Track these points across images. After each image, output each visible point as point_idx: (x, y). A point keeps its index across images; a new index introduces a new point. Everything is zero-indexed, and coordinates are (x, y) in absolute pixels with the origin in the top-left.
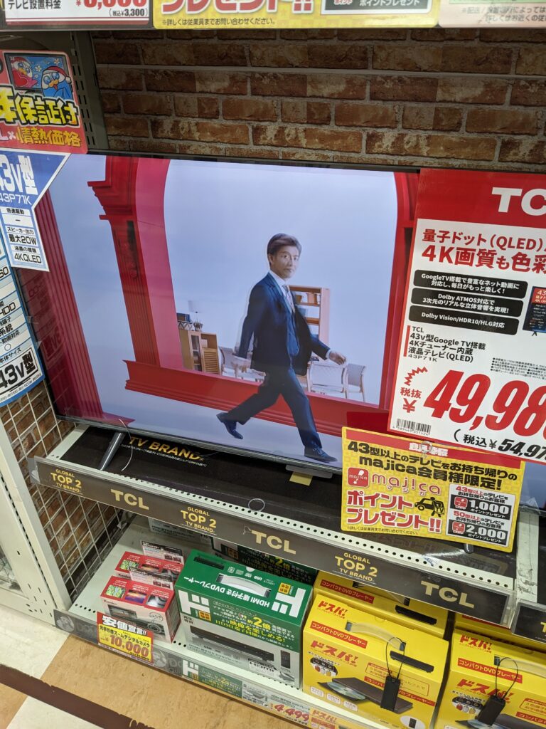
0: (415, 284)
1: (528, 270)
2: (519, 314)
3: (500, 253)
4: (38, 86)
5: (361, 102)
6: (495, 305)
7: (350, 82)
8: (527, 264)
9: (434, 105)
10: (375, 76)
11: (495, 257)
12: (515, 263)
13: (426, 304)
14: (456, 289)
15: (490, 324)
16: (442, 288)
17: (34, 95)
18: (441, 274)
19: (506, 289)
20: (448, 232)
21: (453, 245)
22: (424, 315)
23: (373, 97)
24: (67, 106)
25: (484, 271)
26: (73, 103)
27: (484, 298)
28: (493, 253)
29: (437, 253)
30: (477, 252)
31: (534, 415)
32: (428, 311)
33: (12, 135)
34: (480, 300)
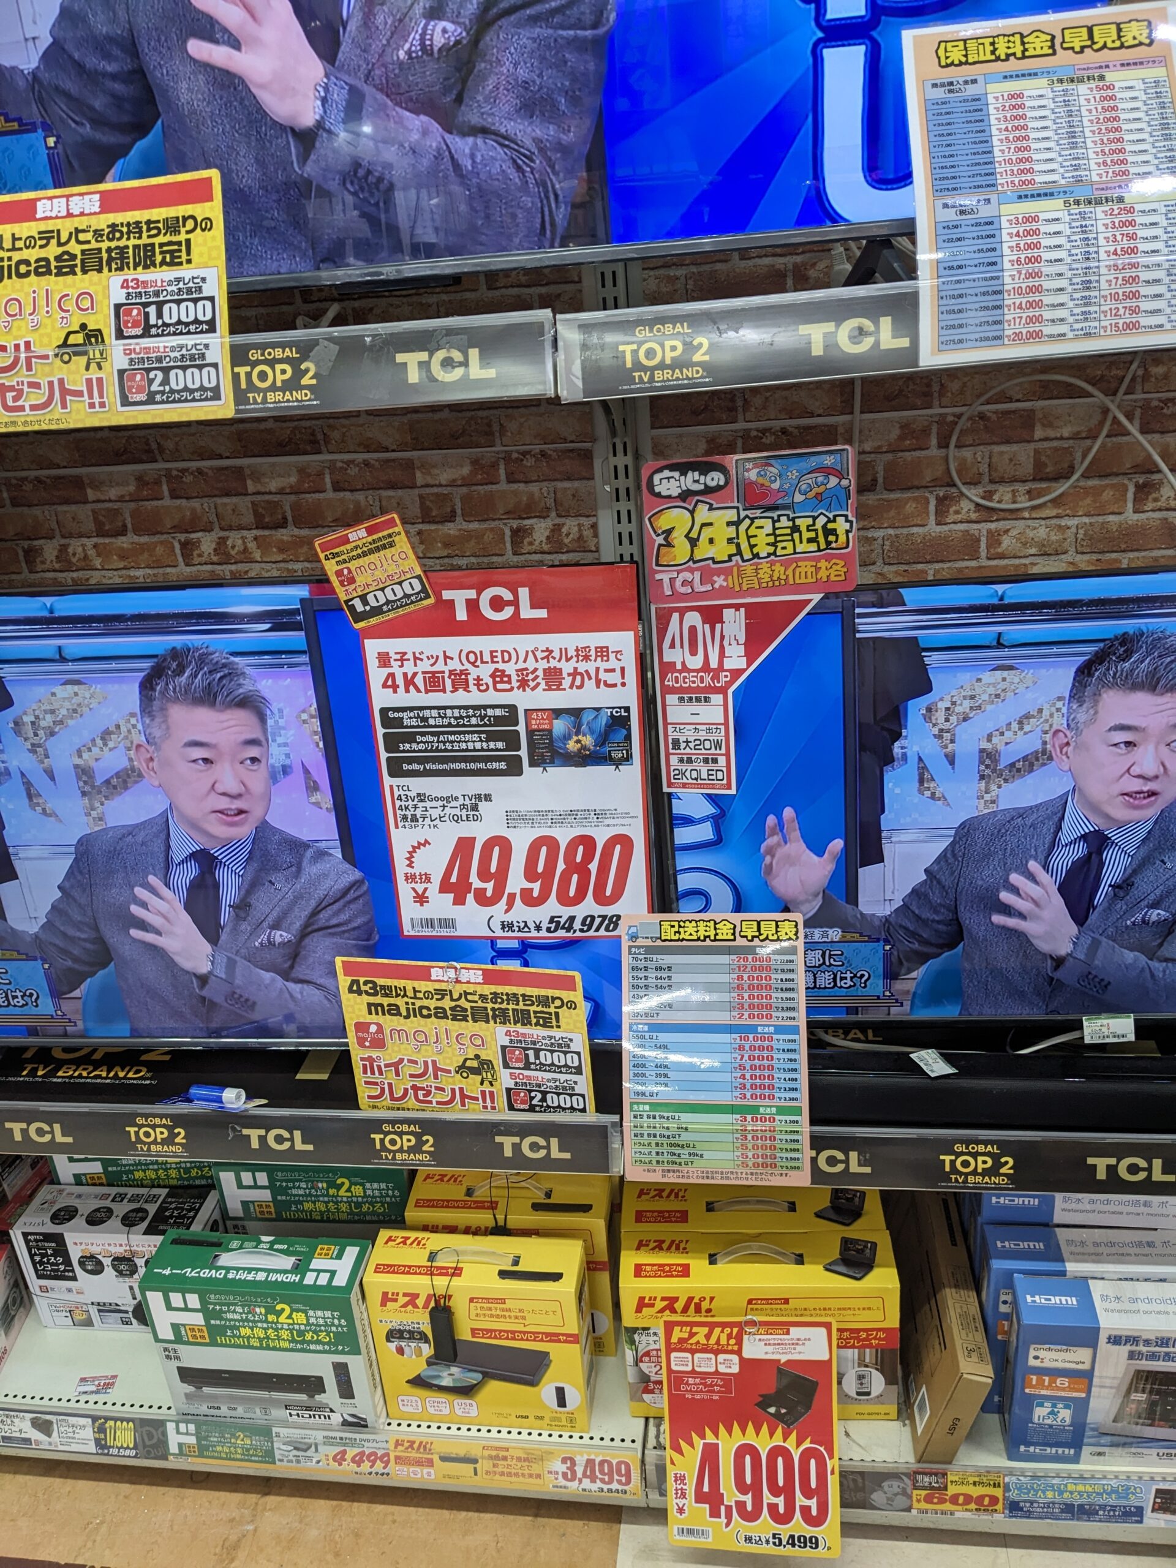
0: (384, 726)
1: (512, 689)
2: (519, 749)
3: (474, 672)
5: (321, 496)
6: (488, 741)
7: (302, 471)
8: (509, 682)
9: (417, 491)
10: (333, 462)
11: (470, 678)
12: (495, 683)
13: (404, 751)
15: (489, 766)
16: (418, 727)
18: (412, 709)
19: (496, 717)
20: (405, 654)
21: (416, 670)
22: (405, 767)
23: (337, 487)
25: (461, 698)
27: (473, 732)
28: (465, 672)
29: (400, 681)
30: (447, 675)
31: (575, 877)
32: (410, 760)
34: (468, 737)
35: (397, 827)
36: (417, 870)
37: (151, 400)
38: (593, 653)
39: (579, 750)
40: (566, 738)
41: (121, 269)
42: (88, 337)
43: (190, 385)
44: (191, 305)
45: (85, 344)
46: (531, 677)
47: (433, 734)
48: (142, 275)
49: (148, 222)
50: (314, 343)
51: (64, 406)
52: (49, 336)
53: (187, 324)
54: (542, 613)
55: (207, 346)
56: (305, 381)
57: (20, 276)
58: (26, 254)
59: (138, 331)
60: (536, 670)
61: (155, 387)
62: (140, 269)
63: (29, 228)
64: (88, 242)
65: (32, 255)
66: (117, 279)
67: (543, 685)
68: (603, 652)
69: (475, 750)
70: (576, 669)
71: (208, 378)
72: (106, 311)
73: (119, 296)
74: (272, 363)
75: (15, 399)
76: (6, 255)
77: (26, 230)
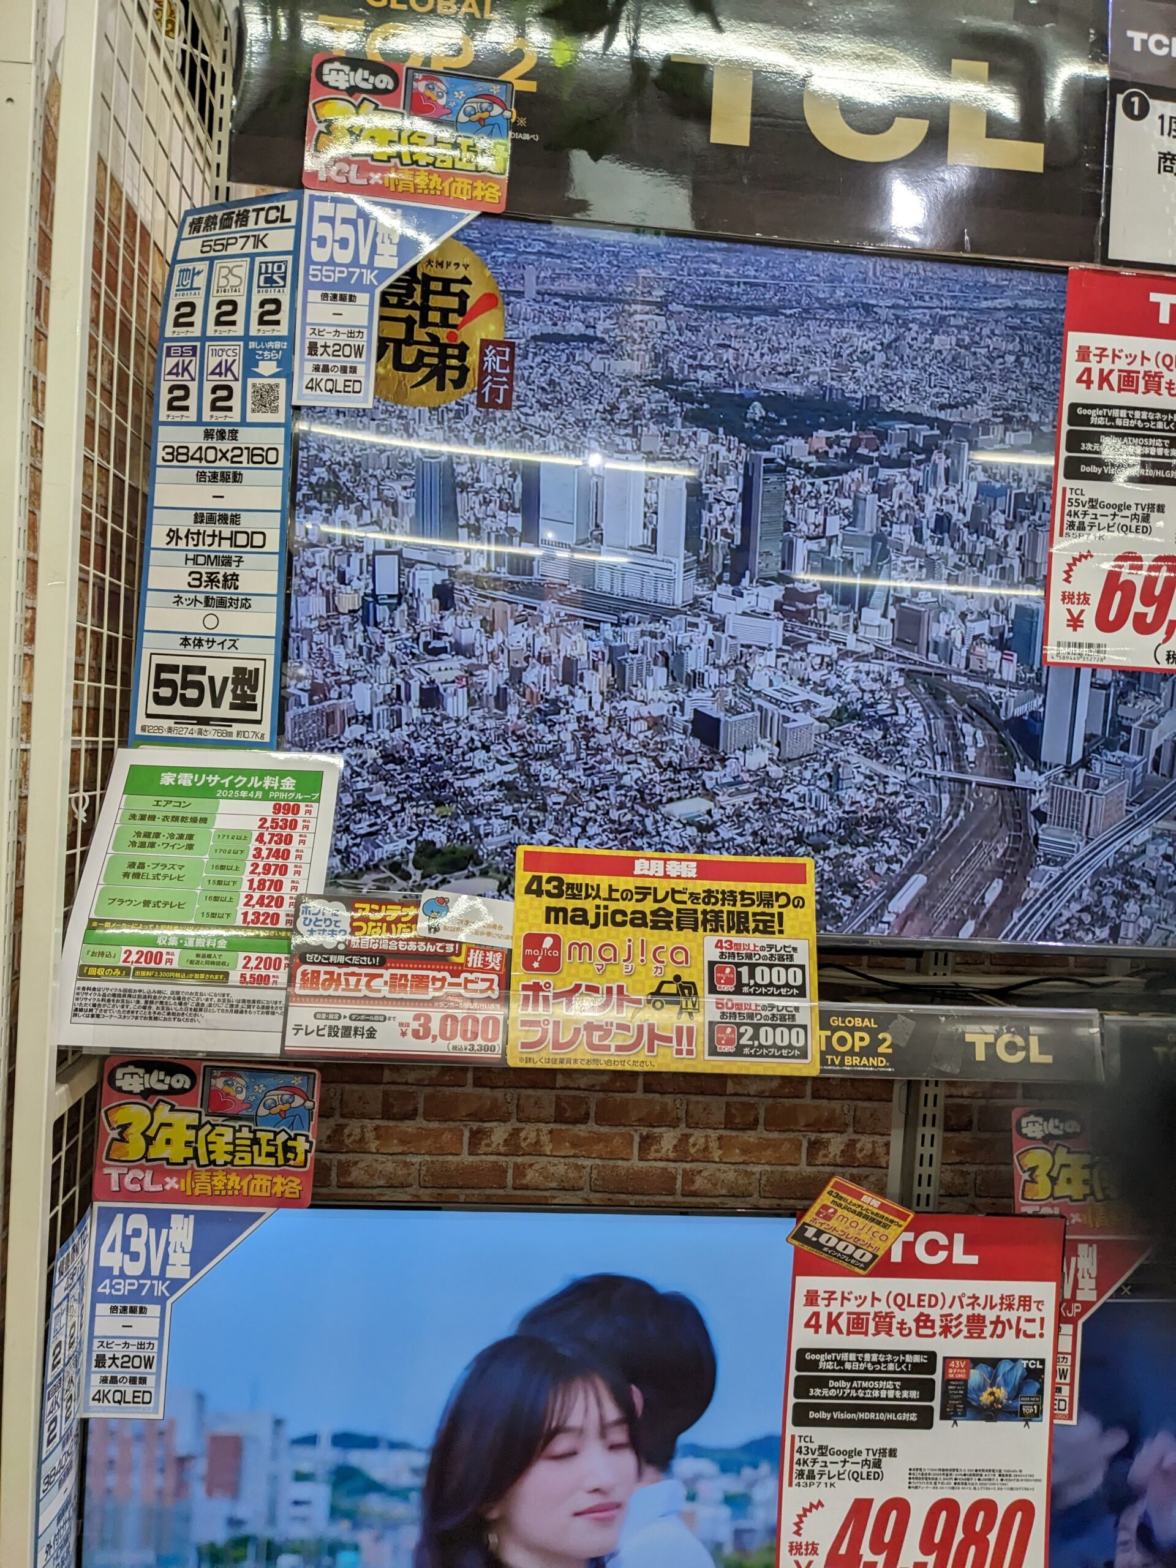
0: (798, 1369)
1: (934, 1335)
2: (932, 1399)
3: (899, 1315)
4: (251, 1113)
6: (901, 1389)
8: (932, 1327)
9: (725, 1099)
11: (895, 1321)
12: (918, 1327)
13: (814, 1397)
14: (852, 1371)
15: (899, 1417)
16: (834, 1371)
17: (237, 1124)
18: (829, 1351)
19: (914, 1364)
20: (833, 1293)
21: (841, 1310)
22: (812, 1415)
24: (295, 1139)
25: (883, 1342)
27: (888, 1379)
28: (890, 1315)
29: (823, 1321)
30: (871, 1317)
31: (973, 1549)
32: (817, 1408)
33: (171, 1183)
34: (882, 1384)
35: (790, 1485)
36: (803, 1540)
37: (739, 1052)
38: (1016, 1302)
39: (992, 1404)
40: (981, 1389)
41: (716, 930)
42: (682, 988)
43: (779, 1042)
44: (782, 970)
45: (677, 995)
46: (954, 1323)
47: (847, 1379)
48: (737, 938)
49: (743, 893)
50: (893, 1016)
51: (651, 1049)
52: (643, 983)
53: (778, 987)
54: (974, 1260)
55: (797, 1009)
56: (882, 1049)
57: (615, 924)
58: (622, 905)
59: (731, 988)
60: (960, 1316)
61: (743, 1041)
62: (733, 932)
63: (627, 882)
64: (685, 903)
65: (629, 906)
66: (711, 939)
67: (965, 1333)
68: (1026, 1302)
69: (887, 1399)
70: (998, 1317)
71: (796, 1038)
72: (700, 967)
73: (714, 955)
74: (852, 1030)
75: (601, 1038)
76: (602, 903)
77: (623, 883)
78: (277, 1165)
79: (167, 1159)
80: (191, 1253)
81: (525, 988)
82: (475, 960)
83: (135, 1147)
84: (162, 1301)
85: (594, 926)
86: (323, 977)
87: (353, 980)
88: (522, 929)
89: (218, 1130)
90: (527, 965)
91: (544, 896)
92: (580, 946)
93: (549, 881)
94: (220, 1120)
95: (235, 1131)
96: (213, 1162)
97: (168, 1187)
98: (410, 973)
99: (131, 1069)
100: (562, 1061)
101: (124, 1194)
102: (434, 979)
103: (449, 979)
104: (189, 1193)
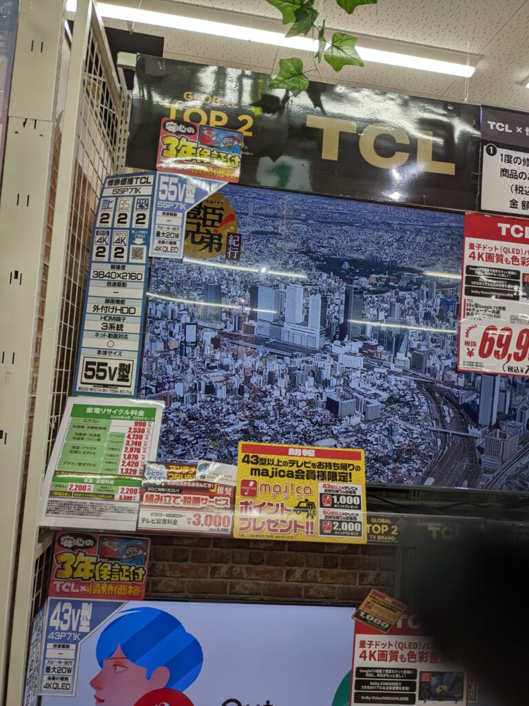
0: (357, 676)
1: (416, 661)
2: (415, 691)
3: (401, 652)
4: (120, 557)
6: (402, 686)
8: (415, 658)
11: (399, 655)
12: (409, 658)
13: (363, 690)
14: (380, 678)
15: (401, 699)
16: (372, 677)
17: (113, 562)
18: (370, 668)
19: (407, 675)
20: (372, 642)
21: (376, 649)
22: (363, 698)
24: (138, 569)
25: (393, 664)
26: (144, 568)
27: (396, 681)
28: (397, 652)
29: (368, 655)
30: (388, 653)
32: (365, 694)
33: (83, 589)
34: (393, 684)
37: (333, 533)
39: (441, 692)
40: (436, 686)
41: (323, 480)
42: (308, 505)
43: (350, 529)
44: (351, 498)
45: (306, 508)
46: (425, 656)
47: (378, 681)
48: (332, 483)
49: (334, 464)
50: (398, 518)
51: (295, 531)
52: (292, 502)
53: (350, 505)
55: (357, 515)
56: (393, 533)
57: (280, 476)
58: (283, 468)
59: (329, 505)
61: (335, 528)
62: (330, 481)
64: (310, 467)
65: (286, 469)
66: (321, 484)
69: (395, 690)
71: (357, 527)
72: (316, 495)
73: (323, 491)
74: (381, 524)
75: (274, 526)
76: (275, 467)
77: (284, 458)
78: (130, 581)
79: (82, 578)
80: (90, 620)
81: (242, 503)
82: (220, 490)
83: (68, 572)
84: (76, 642)
85: (271, 477)
86: (155, 497)
87: (168, 499)
88: (240, 478)
89: (105, 565)
90: (243, 493)
91: (250, 464)
92: (265, 486)
93: (252, 457)
94: (106, 560)
95: (112, 565)
96: (102, 579)
97: (81, 590)
98: (192, 496)
99: (68, 537)
100: (257, 536)
101: (62, 593)
102: (203, 499)
103: (209, 499)
104: (91, 593)
